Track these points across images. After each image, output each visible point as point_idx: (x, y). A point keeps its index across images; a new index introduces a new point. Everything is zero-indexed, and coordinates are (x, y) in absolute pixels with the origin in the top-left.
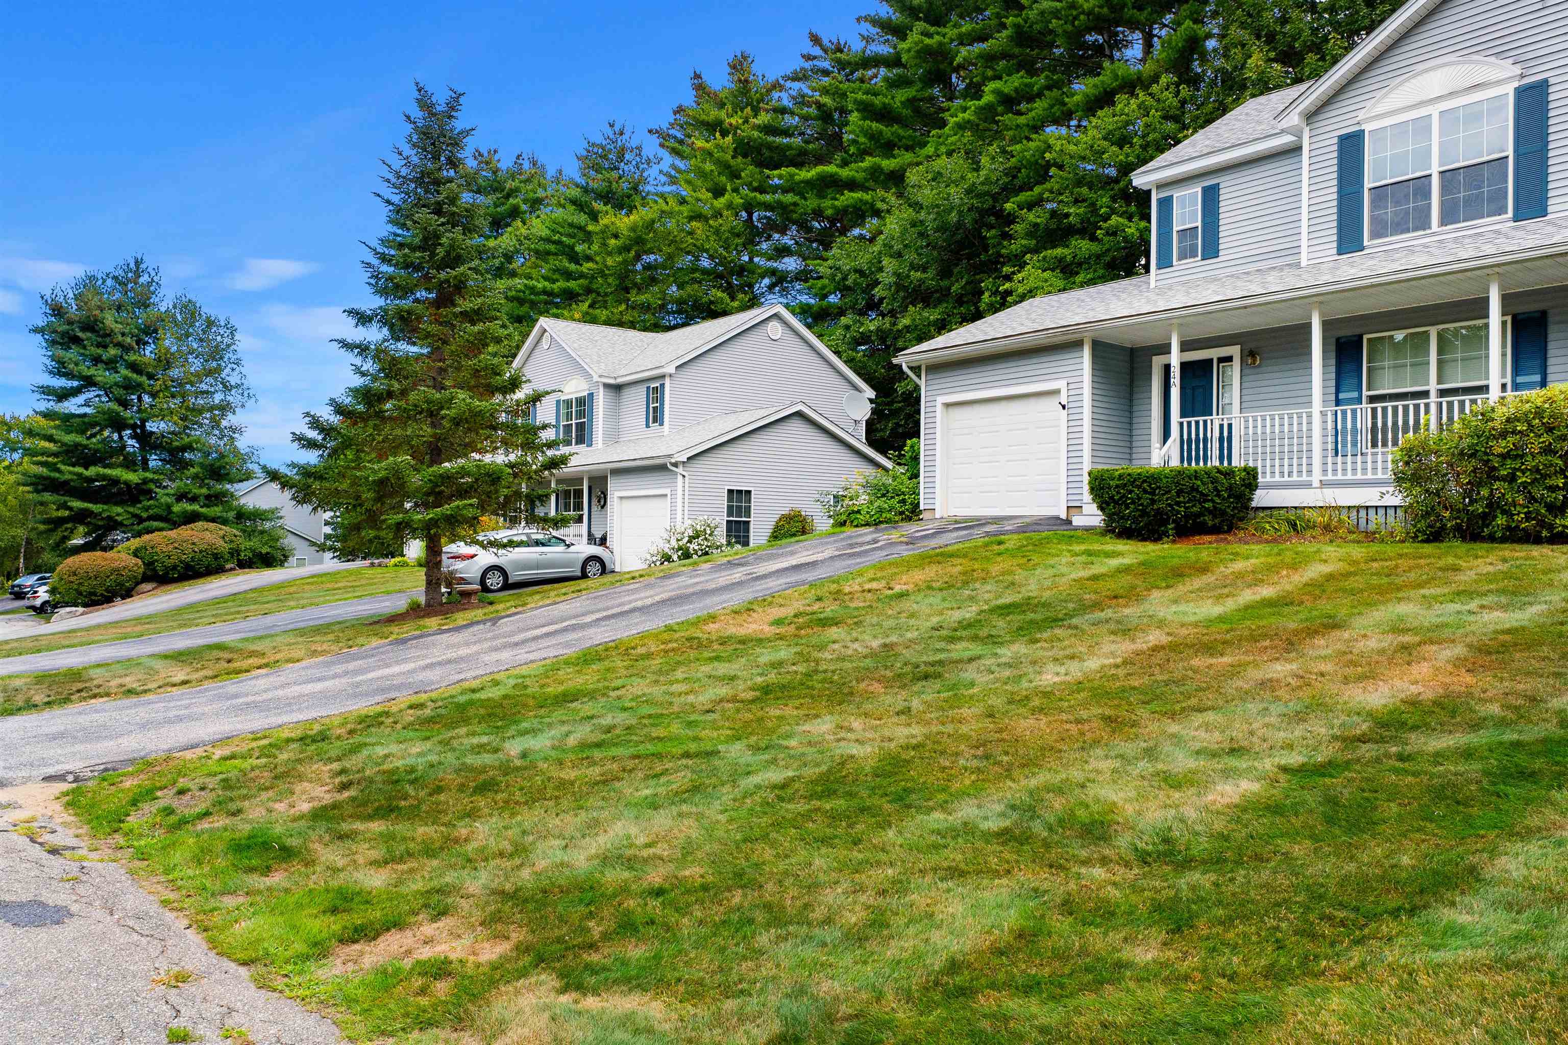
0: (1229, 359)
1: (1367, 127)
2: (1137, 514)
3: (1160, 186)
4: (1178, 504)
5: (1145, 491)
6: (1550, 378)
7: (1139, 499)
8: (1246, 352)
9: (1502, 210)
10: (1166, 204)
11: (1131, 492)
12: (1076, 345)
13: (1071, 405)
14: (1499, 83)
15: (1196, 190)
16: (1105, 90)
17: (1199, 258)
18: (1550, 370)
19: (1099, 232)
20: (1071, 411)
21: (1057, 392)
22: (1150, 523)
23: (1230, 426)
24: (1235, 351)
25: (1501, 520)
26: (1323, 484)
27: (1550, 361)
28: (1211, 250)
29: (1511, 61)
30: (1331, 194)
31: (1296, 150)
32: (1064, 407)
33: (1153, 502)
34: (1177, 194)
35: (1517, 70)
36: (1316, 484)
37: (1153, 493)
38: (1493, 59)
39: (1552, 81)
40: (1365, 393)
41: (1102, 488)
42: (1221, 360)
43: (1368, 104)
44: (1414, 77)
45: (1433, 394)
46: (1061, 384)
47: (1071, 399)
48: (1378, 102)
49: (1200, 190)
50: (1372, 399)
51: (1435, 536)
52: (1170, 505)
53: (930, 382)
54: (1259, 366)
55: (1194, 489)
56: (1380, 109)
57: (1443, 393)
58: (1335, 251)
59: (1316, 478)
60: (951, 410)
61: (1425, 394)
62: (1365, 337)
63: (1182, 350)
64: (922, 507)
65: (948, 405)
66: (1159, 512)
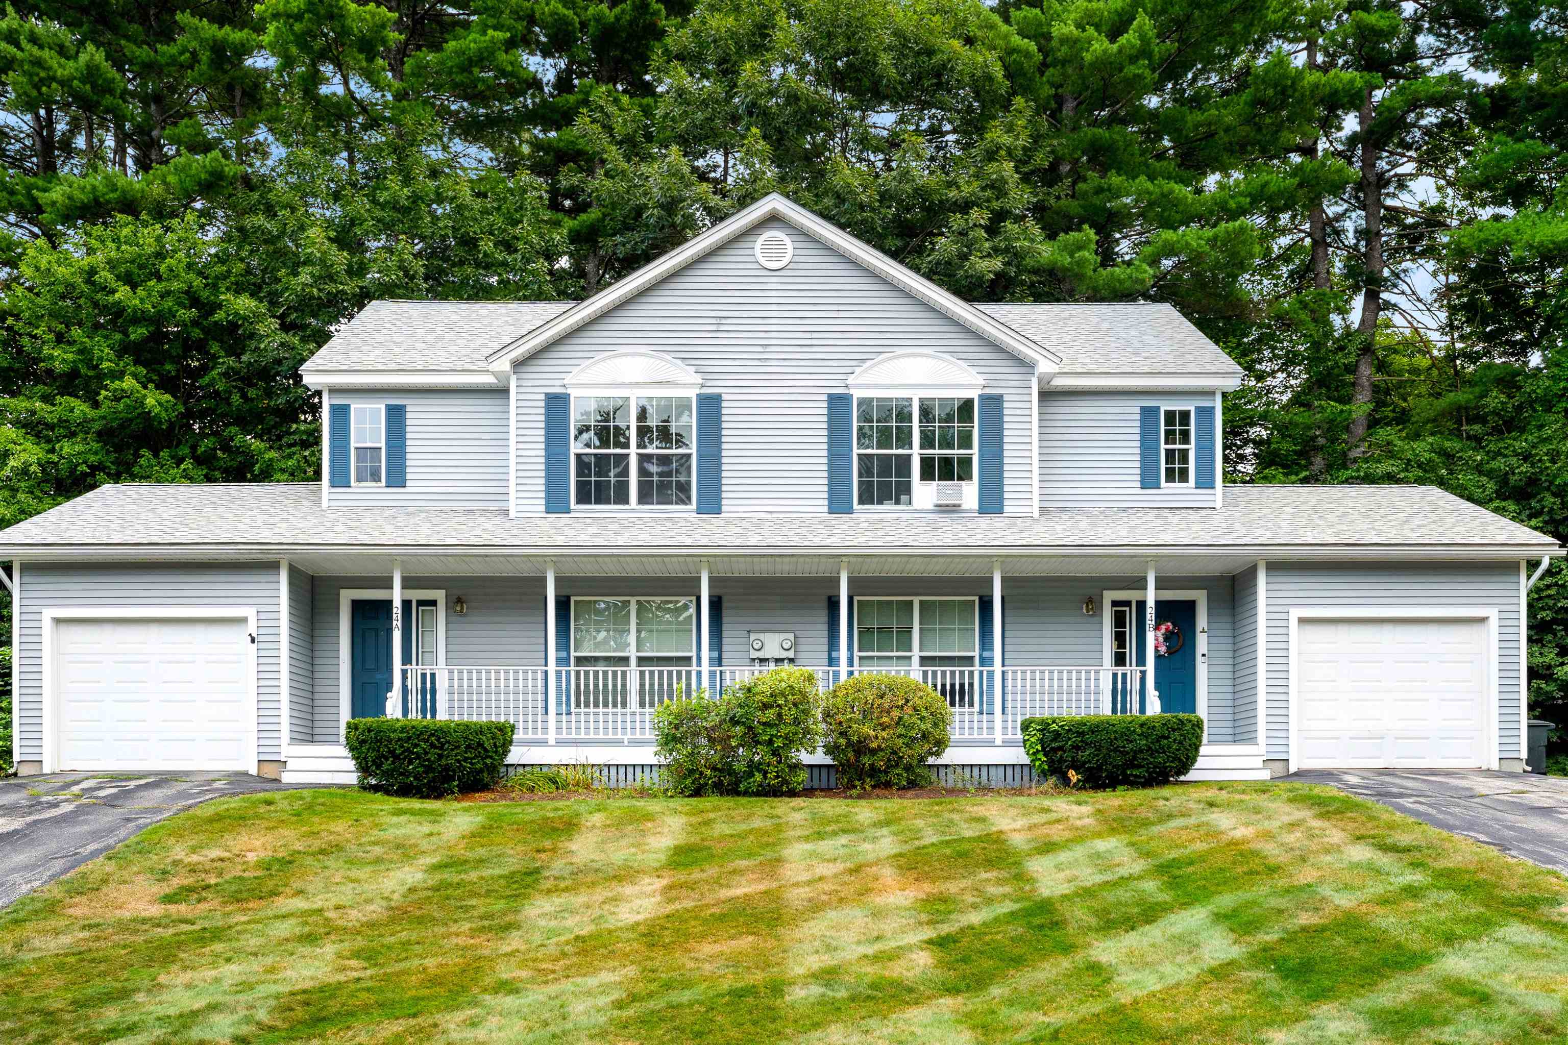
0: (434, 603)
1: (574, 393)
2: (421, 769)
3: (335, 390)
4: (465, 759)
5: (432, 746)
6: (724, 655)
7: (426, 753)
8: (454, 598)
9: (687, 500)
10: (341, 414)
11: (416, 746)
12: (268, 566)
13: (262, 638)
14: (685, 385)
15: (379, 407)
16: (96, 200)
17: (383, 483)
18: (725, 648)
19: (103, 392)
20: (262, 646)
21: (243, 620)
22: (434, 780)
23: (433, 676)
24: (439, 595)
25: (758, 777)
26: (560, 743)
27: (725, 641)
28: (397, 478)
29: (693, 369)
30: (539, 450)
31: (501, 392)
32: (253, 641)
33: (440, 756)
34: (356, 406)
35: (698, 379)
36: (552, 742)
37: (441, 748)
38: (679, 362)
39: (724, 397)
40: (573, 654)
41: (380, 741)
42: (420, 603)
43: (575, 370)
44: (615, 356)
45: (633, 661)
46: (249, 612)
47: (262, 631)
48: (583, 370)
49: (383, 407)
50: (580, 661)
51: (698, 792)
52: (458, 761)
53: (25, 587)
54: (465, 615)
55: (480, 745)
56: (584, 378)
57: (642, 661)
58: (543, 508)
59: (552, 736)
60: (64, 628)
61: (625, 660)
62: (573, 599)
63: (404, 587)
64: (16, 757)
65: (58, 621)
66: (447, 768)
